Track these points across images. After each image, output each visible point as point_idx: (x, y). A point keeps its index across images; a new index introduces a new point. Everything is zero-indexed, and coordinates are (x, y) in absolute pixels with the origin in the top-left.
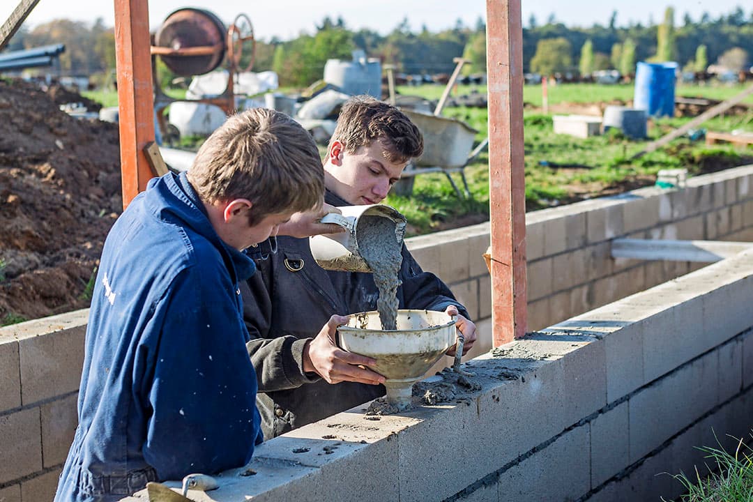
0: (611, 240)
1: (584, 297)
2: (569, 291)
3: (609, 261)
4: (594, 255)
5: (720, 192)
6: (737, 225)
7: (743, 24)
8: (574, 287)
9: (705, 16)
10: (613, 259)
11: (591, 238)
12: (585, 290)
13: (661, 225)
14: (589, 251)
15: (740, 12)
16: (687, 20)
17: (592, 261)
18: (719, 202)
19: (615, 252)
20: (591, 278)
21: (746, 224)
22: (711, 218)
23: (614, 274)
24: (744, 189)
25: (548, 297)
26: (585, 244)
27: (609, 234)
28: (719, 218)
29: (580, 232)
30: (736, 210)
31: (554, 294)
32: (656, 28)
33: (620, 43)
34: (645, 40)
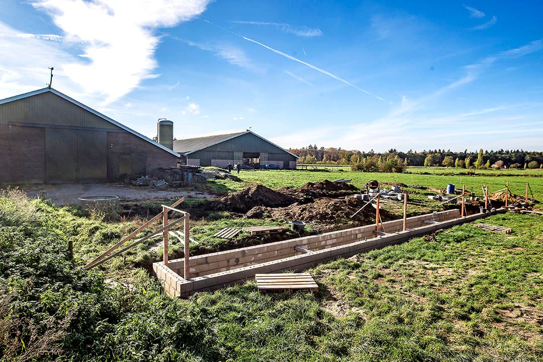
7: (503, 154)
9: (492, 151)
16: (487, 152)
32: (478, 154)
33: (467, 157)
34: (474, 157)
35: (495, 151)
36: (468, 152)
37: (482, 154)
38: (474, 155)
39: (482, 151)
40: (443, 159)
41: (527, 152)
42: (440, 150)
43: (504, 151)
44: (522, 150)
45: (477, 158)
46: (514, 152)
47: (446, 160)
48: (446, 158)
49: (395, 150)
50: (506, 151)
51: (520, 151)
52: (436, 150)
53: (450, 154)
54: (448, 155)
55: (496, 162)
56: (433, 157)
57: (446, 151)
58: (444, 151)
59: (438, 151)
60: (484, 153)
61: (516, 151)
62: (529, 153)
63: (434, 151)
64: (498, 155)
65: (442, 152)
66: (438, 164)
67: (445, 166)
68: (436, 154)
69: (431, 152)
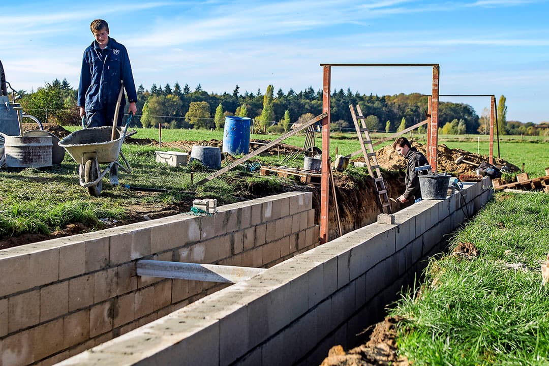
0: (137, 260)
1: (106, 313)
2: (89, 309)
3: (134, 279)
4: (117, 275)
5: (247, 215)
6: (261, 241)
7: (313, 99)
8: (94, 305)
9: (291, 92)
10: (139, 277)
11: (114, 260)
12: (107, 306)
13: (189, 245)
14: (111, 272)
15: (312, 90)
16: (280, 93)
17: (115, 279)
18: (245, 224)
19: (139, 271)
20: (114, 295)
21: (269, 240)
22: (238, 237)
23: (139, 290)
24: (268, 213)
25: (63, 317)
26: (108, 266)
27: (135, 255)
28: (245, 236)
29: (103, 255)
30: (261, 230)
31: (70, 313)
32: (262, 97)
33: (239, 106)
34: (255, 105)
35: (297, 92)
36: (241, 93)
37: (271, 99)
38: (254, 101)
39: (271, 89)
40: (185, 108)
41: (358, 96)
42: (177, 86)
43: (316, 91)
44: (349, 90)
45: (263, 108)
46: (335, 94)
47: (194, 112)
48: (193, 106)
49: (65, 84)
50: (319, 93)
51: (346, 93)
52: (168, 87)
53: (202, 96)
54: (197, 99)
55: (300, 115)
56: (163, 104)
57: (192, 90)
58: (187, 89)
59: (173, 89)
60: (276, 95)
61: (337, 92)
62: (362, 99)
63: (163, 89)
64: (302, 101)
65: (182, 92)
66: (173, 123)
67: (192, 127)
68: (169, 96)
69: (156, 92)
